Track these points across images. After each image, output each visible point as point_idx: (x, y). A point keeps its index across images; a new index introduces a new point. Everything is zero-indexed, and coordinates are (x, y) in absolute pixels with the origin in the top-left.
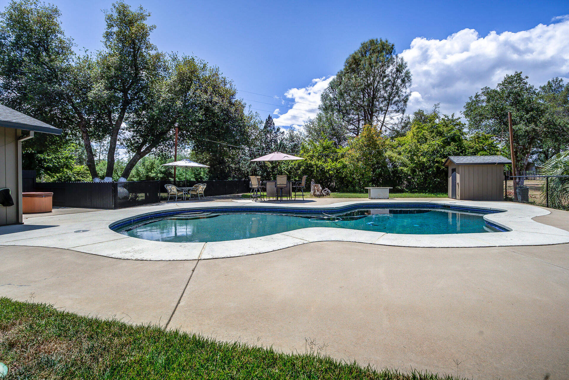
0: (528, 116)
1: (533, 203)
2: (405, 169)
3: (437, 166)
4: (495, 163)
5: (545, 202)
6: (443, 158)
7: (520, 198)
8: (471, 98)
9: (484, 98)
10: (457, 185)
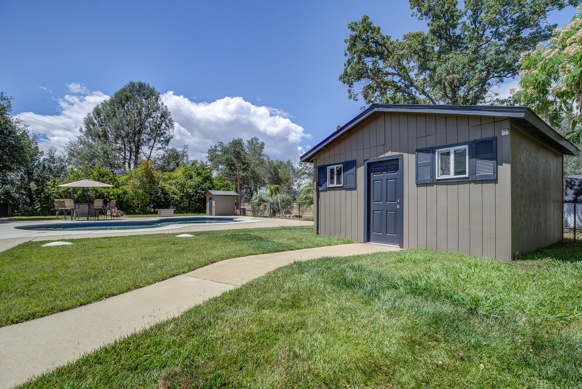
0: (244, 167)
1: (248, 216)
2: (176, 197)
3: (199, 195)
4: (231, 196)
5: (252, 215)
6: (202, 191)
7: (242, 213)
8: (211, 147)
9: (219, 148)
10: (213, 208)
